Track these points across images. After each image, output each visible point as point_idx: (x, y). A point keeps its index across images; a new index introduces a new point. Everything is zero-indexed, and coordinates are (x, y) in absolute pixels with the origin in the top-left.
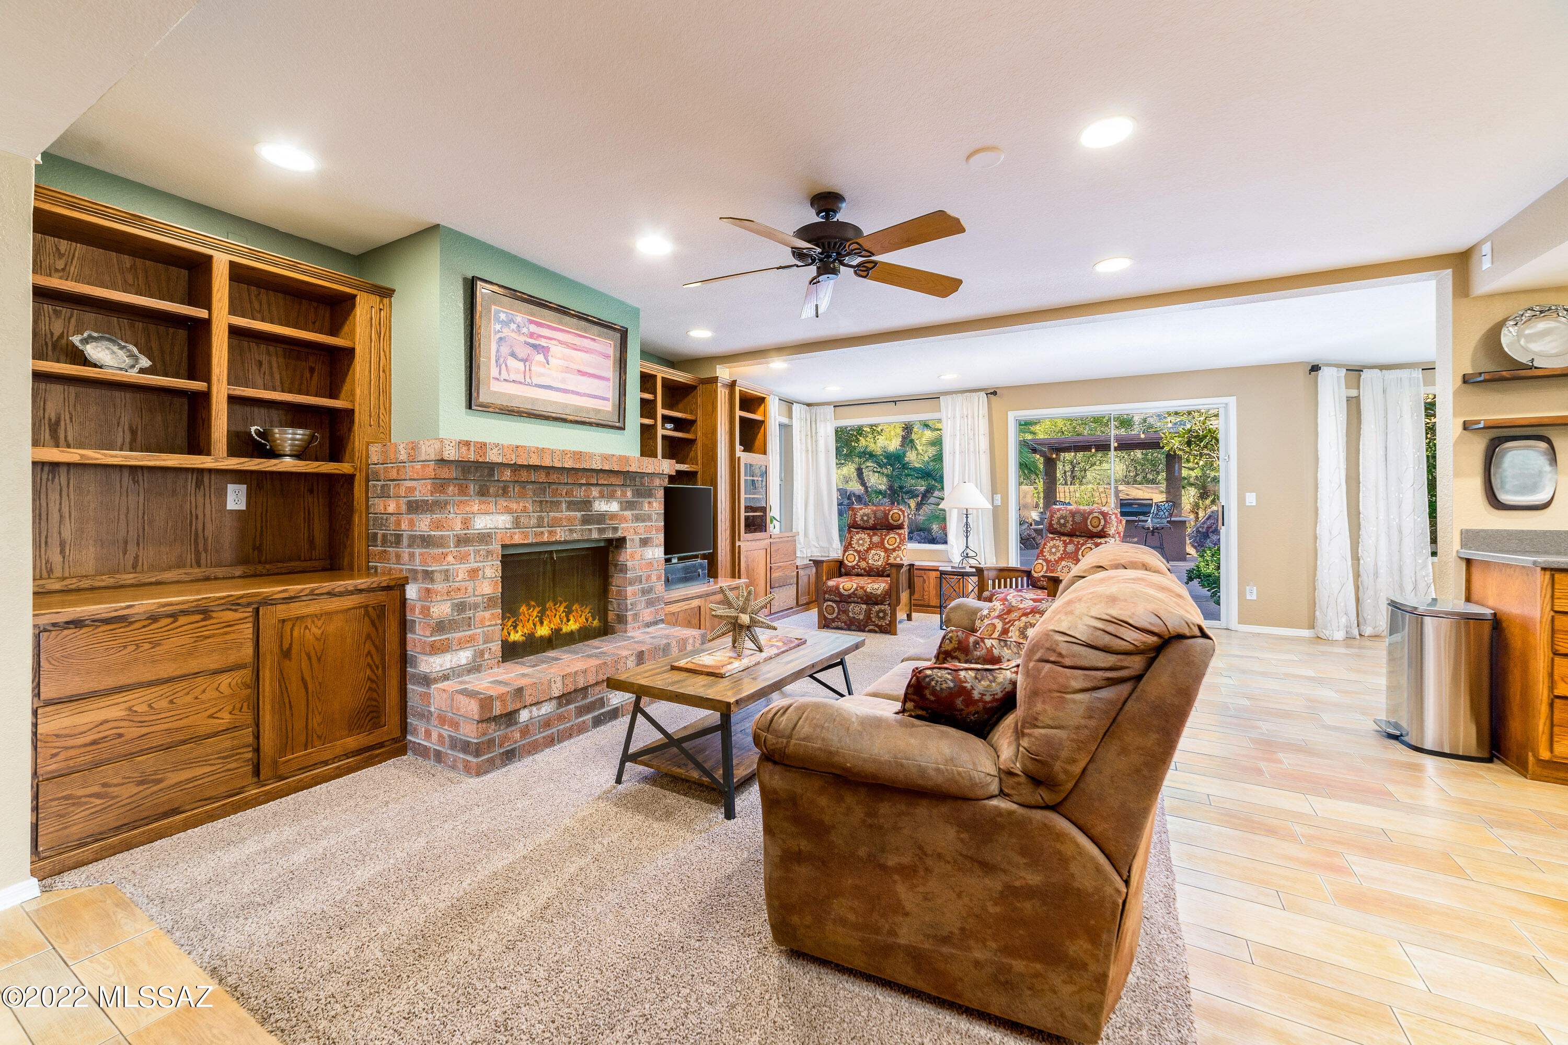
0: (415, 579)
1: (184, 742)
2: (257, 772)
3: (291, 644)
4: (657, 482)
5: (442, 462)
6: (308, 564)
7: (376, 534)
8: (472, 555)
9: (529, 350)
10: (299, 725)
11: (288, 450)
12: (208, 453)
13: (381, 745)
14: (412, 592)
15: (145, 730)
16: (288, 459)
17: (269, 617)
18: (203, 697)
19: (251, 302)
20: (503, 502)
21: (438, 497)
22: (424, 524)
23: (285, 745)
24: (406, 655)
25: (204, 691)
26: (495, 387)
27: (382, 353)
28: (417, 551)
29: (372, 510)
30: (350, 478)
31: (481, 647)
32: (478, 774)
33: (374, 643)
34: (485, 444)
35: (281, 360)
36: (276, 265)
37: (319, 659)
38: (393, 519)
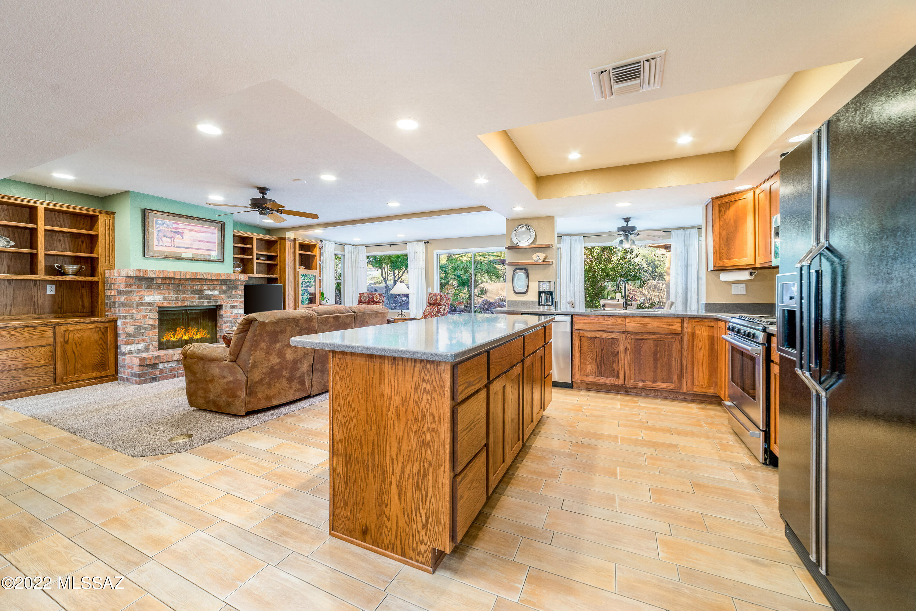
0: (120, 318)
1: (27, 368)
2: (55, 381)
3: (68, 339)
4: (239, 283)
5: (128, 277)
6: (82, 314)
7: (107, 303)
8: (144, 310)
9: (173, 234)
10: (72, 367)
11: (70, 272)
12: (37, 274)
13: (107, 376)
14: (119, 323)
15: (13, 363)
16: (71, 276)
17: (59, 330)
18: (34, 354)
19: (55, 218)
20: (158, 291)
21: (127, 289)
22: (122, 299)
23: (66, 373)
24: (117, 346)
25: (34, 352)
26: (156, 248)
27: (111, 236)
28: (121, 308)
29: (106, 294)
30: (97, 282)
31: (148, 343)
32: (139, 384)
33: (103, 341)
34: (147, 270)
35: (69, 239)
36: (63, 207)
37: (80, 345)
38: (113, 297)
